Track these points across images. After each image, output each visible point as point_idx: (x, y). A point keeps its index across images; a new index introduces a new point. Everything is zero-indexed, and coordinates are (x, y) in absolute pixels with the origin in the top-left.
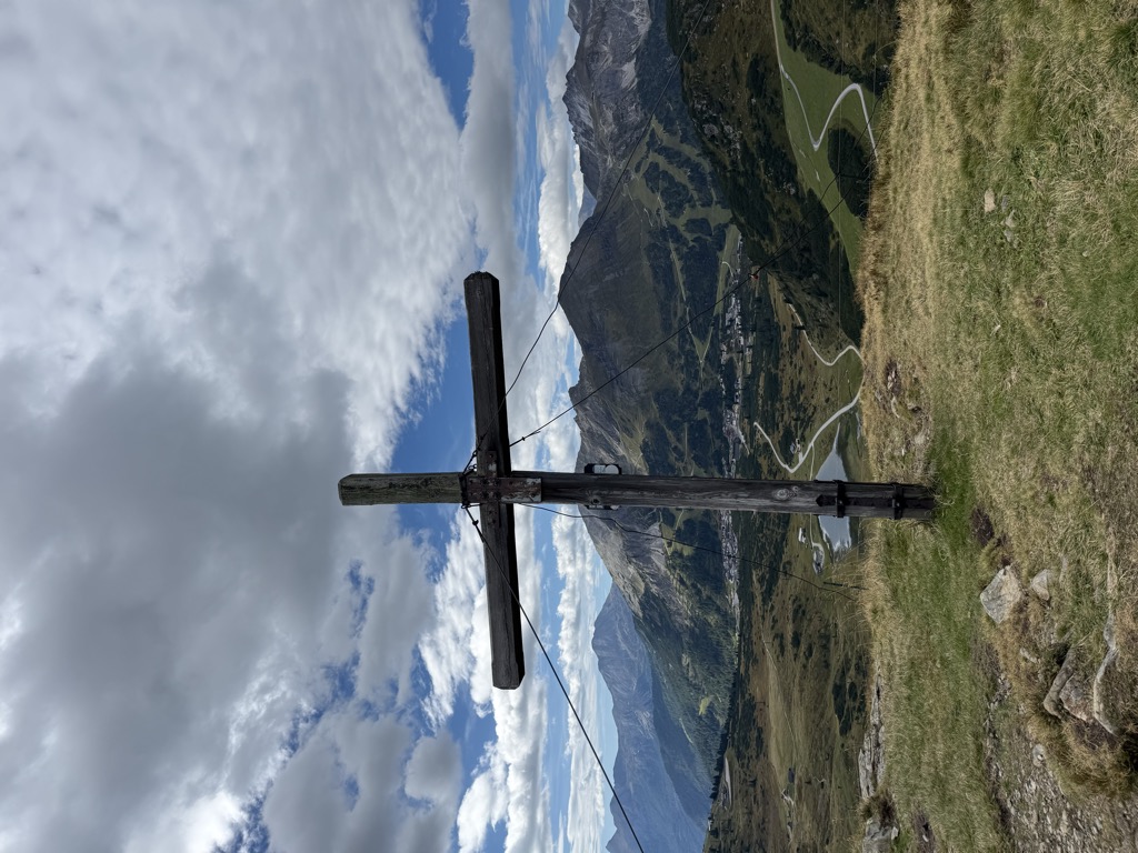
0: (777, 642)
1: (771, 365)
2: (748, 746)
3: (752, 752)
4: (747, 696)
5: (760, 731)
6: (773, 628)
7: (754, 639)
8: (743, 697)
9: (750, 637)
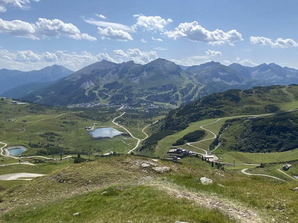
3: (29, 110)
4: (46, 109)
5: (36, 113)
6: (68, 116)
9: (64, 110)
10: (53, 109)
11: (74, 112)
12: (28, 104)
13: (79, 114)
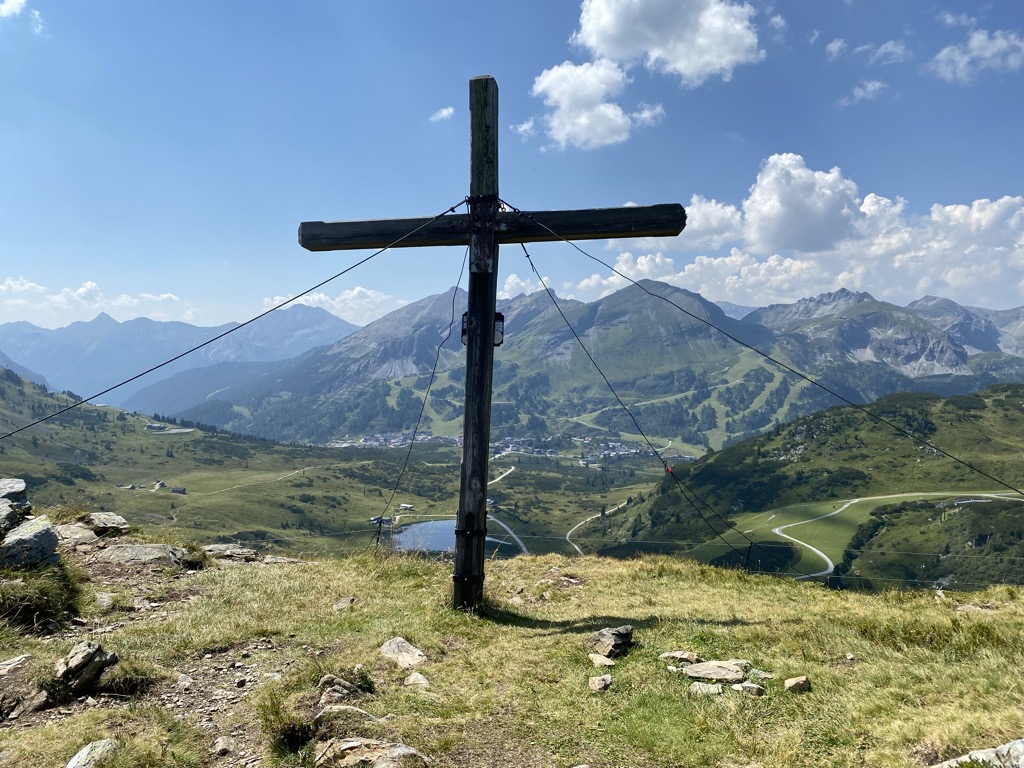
0: (305, 481)
1: (568, 483)
2: (205, 451)
3: (200, 454)
4: (252, 452)
5: (220, 463)
6: (318, 477)
7: (308, 460)
8: (252, 448)
9: (309, 456)
10: (277, 452)
11: (344, 465)
12: (200, 434)
13: (357, 471)
